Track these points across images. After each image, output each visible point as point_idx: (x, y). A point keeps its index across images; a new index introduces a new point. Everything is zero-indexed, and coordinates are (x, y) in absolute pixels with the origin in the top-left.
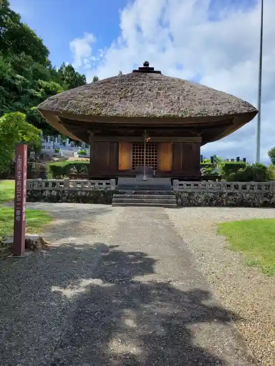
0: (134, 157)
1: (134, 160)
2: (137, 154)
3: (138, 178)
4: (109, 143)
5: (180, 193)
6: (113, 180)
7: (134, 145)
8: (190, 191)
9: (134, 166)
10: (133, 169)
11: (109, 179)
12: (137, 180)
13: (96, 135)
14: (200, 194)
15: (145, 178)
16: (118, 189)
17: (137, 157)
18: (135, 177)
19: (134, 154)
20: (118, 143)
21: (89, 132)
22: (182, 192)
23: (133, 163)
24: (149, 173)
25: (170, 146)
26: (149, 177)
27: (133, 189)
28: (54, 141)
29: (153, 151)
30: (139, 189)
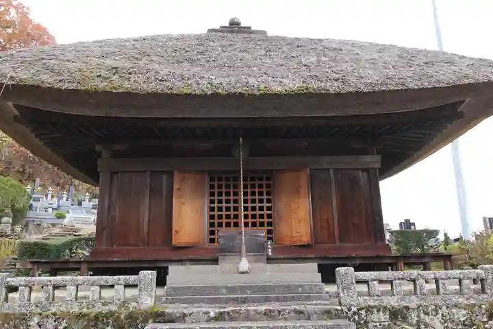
0: (212, 209)
1: (212, 217)
2: (220, 202)
3: (226, 264)
4: (148, 173)
5: (363, 312)
6: (149, 276)
7: (212, 179)
8: (393, 302)
9: (212, 233)
10: (212, 241)
11: (135, 271)
12: (223, 272)
13: (116, 155)
14: (426, 314)
15: (244, 264)
16: (167, 301)
17: (220, 209)
18: (215, 261)
19: (212, 202)
20: (171, 174)
21: (98, 148)
22: (369, 309)
23: (212, 225)
24: (257, 250)
25: (304, 178)
26: (257, 261)
27: (211, 302)
28: (60, 198)
29: (261, 194)
30: (228, 301)
